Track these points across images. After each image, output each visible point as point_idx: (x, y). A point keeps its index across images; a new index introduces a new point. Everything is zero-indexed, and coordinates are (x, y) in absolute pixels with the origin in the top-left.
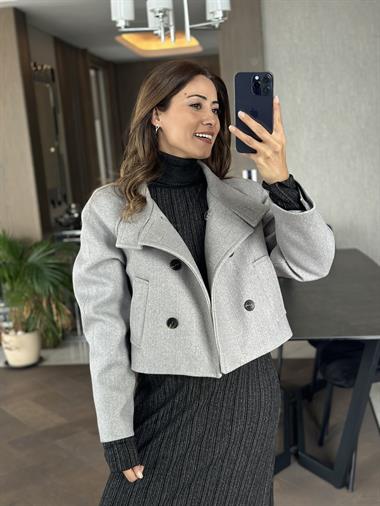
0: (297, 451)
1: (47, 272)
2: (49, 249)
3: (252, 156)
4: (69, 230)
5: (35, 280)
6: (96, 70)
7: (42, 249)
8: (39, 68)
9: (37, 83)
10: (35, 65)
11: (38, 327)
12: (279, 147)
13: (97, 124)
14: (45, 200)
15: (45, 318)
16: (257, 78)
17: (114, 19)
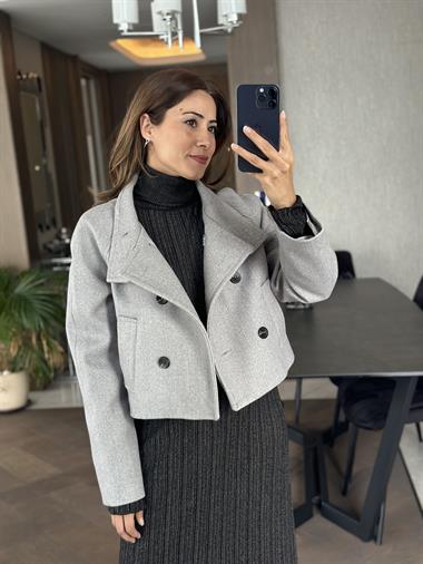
0: (320, 501)
1: (37, 305)
2: (38, 278)
3: (257, 176)
4: (59, 257)
5: (23, 314)
6: (87, 79)
7: (30, 278)
8: (24, 76)
9: (22, 93)
10: (20, 73)
11: (27, 366)
12: (287, 167)
13: (89, 139)
14: (33, 224)
15: (35, 356)
16: (262, 90)
17: (115, 21)
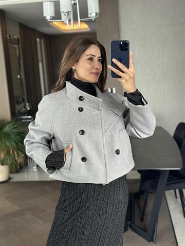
0: (131, 224)
1: (13, 136)
2: (14, 125)
4: (25, 116)
5: (7, 140)
6: (40, 38)
7: (11, 125)
8: (12, 38)
9: (10, 45)
10: (9, 36)
11: (8, 162)
12: (132, 75)
13: (40, 64)
14: (14, 101)
15: (11, 158)
16: (121, 43)
17: (45, 15)
